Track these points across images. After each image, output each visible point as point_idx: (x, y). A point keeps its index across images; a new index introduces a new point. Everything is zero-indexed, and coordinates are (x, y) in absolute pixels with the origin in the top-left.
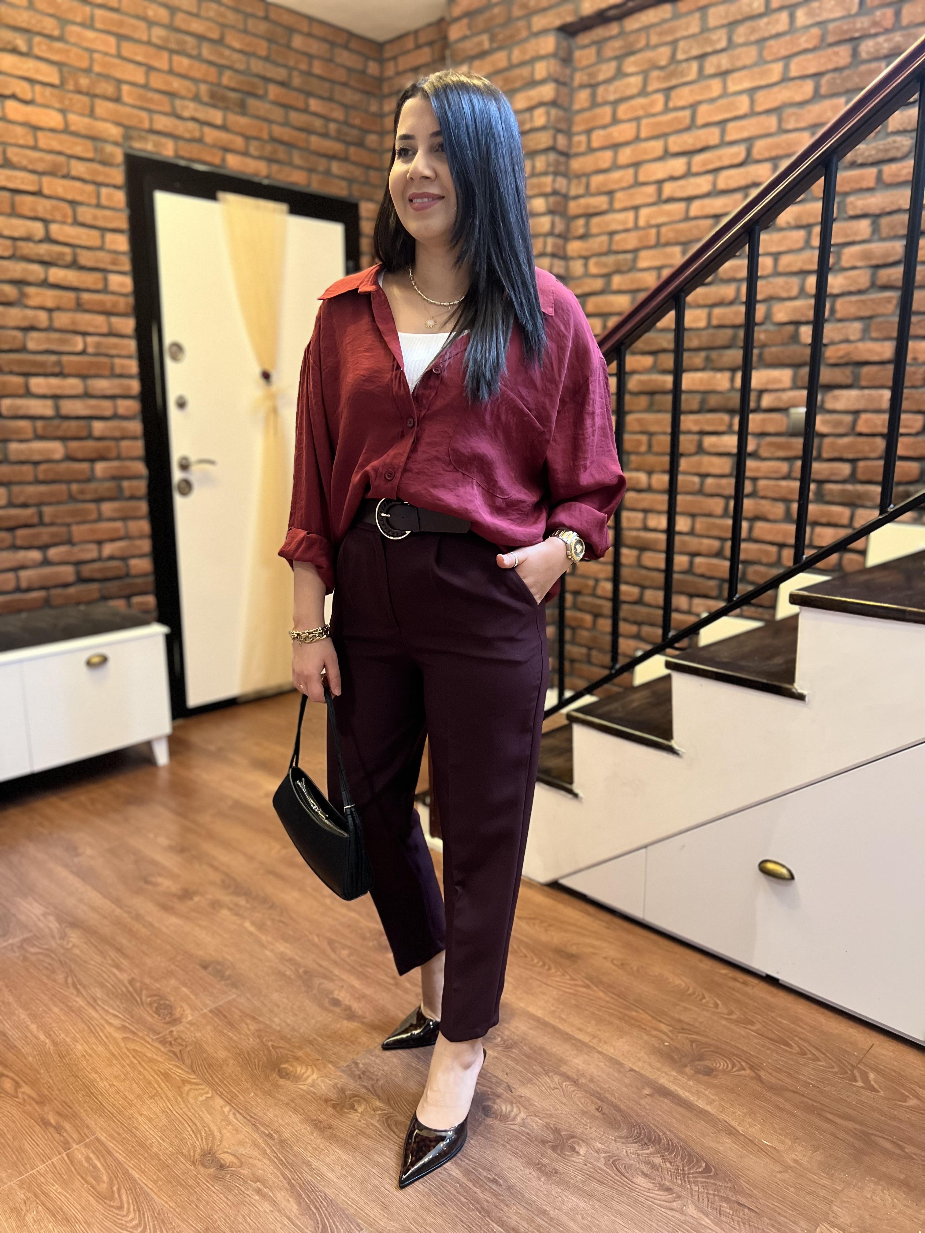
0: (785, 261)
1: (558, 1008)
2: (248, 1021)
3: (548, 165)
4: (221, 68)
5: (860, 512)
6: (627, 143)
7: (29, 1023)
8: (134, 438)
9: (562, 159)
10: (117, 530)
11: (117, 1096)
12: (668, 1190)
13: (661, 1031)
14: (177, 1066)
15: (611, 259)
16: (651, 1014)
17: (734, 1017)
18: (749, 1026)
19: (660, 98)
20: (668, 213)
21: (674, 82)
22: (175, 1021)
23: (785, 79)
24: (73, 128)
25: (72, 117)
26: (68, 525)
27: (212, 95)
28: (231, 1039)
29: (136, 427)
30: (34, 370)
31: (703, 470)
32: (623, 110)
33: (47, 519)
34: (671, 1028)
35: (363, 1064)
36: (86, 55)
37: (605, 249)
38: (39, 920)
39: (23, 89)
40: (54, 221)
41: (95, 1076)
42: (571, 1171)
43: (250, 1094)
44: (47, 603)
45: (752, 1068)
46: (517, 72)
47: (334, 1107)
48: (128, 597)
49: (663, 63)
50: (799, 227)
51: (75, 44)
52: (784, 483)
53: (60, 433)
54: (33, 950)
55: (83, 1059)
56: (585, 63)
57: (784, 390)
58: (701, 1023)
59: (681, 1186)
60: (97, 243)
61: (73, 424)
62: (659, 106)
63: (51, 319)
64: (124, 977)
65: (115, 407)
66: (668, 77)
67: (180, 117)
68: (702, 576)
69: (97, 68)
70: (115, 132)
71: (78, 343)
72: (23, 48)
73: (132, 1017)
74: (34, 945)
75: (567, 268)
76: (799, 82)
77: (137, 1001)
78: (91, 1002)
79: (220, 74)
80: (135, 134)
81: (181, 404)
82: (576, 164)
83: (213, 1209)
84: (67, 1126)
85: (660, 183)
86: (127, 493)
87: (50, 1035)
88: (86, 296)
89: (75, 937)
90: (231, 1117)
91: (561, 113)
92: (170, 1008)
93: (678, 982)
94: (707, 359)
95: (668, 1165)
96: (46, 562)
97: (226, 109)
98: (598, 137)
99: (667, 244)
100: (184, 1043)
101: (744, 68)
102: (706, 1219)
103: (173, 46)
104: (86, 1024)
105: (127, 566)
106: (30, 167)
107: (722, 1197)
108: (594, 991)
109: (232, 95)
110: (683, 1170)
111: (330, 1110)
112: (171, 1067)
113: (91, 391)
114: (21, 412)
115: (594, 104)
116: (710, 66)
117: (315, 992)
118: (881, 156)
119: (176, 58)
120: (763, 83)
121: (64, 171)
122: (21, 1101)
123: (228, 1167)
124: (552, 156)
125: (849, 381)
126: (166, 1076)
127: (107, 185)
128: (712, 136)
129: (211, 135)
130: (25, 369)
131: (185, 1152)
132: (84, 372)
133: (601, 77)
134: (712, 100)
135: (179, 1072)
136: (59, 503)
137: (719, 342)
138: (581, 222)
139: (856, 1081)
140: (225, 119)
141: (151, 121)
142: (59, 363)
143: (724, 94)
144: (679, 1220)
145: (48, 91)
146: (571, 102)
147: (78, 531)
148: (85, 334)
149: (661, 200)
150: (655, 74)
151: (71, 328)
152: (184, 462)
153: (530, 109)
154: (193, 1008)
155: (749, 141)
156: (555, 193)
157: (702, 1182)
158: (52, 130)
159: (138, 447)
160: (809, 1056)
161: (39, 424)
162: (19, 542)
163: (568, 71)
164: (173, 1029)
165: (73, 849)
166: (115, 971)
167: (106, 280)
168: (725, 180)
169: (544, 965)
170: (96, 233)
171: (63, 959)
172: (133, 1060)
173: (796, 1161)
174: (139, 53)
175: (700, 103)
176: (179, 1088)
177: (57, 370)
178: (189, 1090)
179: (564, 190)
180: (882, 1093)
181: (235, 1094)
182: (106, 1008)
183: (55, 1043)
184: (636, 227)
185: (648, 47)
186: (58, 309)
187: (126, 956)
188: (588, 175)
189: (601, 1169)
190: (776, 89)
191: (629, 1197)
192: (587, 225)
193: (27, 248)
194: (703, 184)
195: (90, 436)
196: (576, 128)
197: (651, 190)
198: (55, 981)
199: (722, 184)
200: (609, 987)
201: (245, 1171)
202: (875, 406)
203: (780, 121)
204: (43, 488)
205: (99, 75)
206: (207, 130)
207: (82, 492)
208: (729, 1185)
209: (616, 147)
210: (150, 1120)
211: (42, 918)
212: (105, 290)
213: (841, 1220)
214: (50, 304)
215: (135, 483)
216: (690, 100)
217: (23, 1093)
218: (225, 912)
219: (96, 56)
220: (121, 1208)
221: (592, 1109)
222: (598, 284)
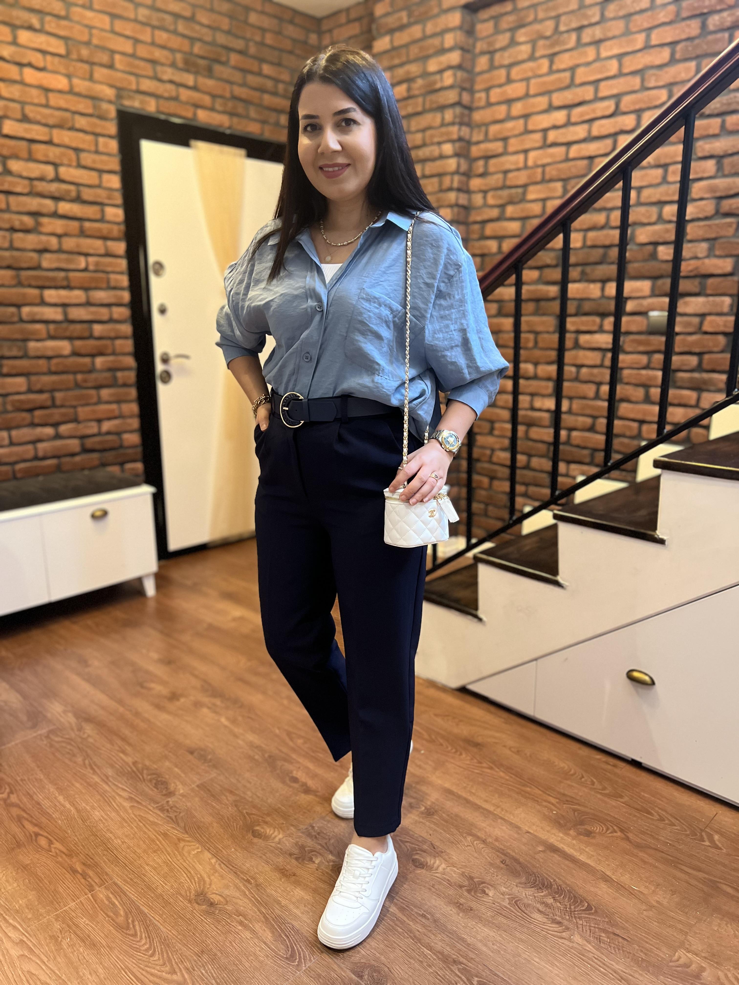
0: (646, 193)
1: (468, 785)
2: (228, 794)
3: (455, 116)
4: (192, 40)
5: (705, 395)
6: (518, 99)
7: (57, 795)
8: (126, 338)
9: (466, 112)
10: (113, 411)
11: (128, 850)
12: (559, 923)
13: (549, 802)
14: (173, 828)
15: (505, 193)
16: (542, 789)
17: (607, 792)
18: (619, 799)
19: (545, 63)
20: (552, 155)
21: (557, 49)
22: (170, 794)
23: (647, 47)
24: (77, 90)
25: (76, 81)
26: (75, 407)
27: (186, 62)
28: (214, 807)
29: (127, 329)
30: (47, 284)
31: (579, 362)
32: (515, 72)
33: (58, 402)
34: (557, 800)
35: (318, 827)
36: (86, 30)
37: (500, 184)
38: (61, 716)
39: (37, 59)
40: (62, 165)
41: (111, 835)
42: (483, 909)
43: (231, 849)
44: (58, 469)
45: (622, 831)
46: (430, 41)
47: (297, 859)
48: (122, 464)
49: (548, 33)
50: (658, 166)
51: (78, 23)
52: (644, 372)
53: (68, 334)
54: (57, 739)
55: (100, 822)
56: (484, 34)
57: (644, 298)
58: (581, 796)
59: (569, 921)
60: (96, 182)
61: (78, 327)
62: (545, 69)
63: (60, 243)
64: (129, 760)
65: (111, 314)
66: (552, 46)
67: (160, 80)
68: (578, 446)
69: (95, 41)
70: (109, 93)
71: (82, 262)
72: (37, 25)
73: (137, 790)
74: (57, 736)
75: (470, 200)
76: (658, 49)
77: (139, 778)
78: (105, 779)
79: (192, 45)
80: (125, 93)
81: (163, 311)
82: (477, 116)
83: (206, 936)
84: (91, 873)
85: (545, 131)
86: (120, 381)
87: (74, 804)
88: (87, 225)
89: (89, 729)
90: (217, 866)
91: (465, 75)
92: (165, 784)
93: (562, 765)
94: (583, 273)
95: (558, 904)
96: (58, 436)
97: (196, 73)
98: (495, 95)
99: (551, 180)
100: (178, 810)
101: (614, 38)
102: (589, 946)
103: (155, 23)
104: (101, 796)
105: (121, 439)
106: (43, 121)
107: (600, 928)
108: (497, 772)
109: (202, 62)
110: (570, 908)
111: (293, 861)
112: (169, 828)
113: (92, 301)
114: (38, 317)
115: (492, 67)
116: (587, 36)
117: (278, 771)
118: (725, 108)
119: (157, 33)
120: (629, 49)
121: (70, 125)
122: (54, 854)
123: (217, 905)
124: (458, 110)
125: (697, 290)
126: (165, 835)
127: (103, 135)
128: (588, 93)
129: (185, 94)
130: (40, 283)
131: (183, 893)
132: (86, 285)
133: (498, 46)
134: (588, 64)
135: (175, 833)
136: (68, 389)
137: (592, 259)
138: (481, 163)
139: (704, 841)
140: (196, 81)
141: (138, 83)
142: (67, 278)
143: (598, 59)
144: (568, 946)
145: (57, 59)
146: (473, 65)
147: (83, 412)
148: (86, 255)
149: (545, 145)
150: (541, 43)
151: (76, 250)
152: (165, 357)
153: (441, 72)
154: (184, 784)
155: (618, 97)
156: (460, 139)
157: (585, 918)
158: (60, 92)
159: (128, 345)
160: (667, 822)
161: (52, 327)
162: (36, 421)
163: (471, 41)
164: (169, 799)
165: (84, 662)
166: (122, 755)
167: (103, 212)
168: (598, 128)
169: (456, 751)
170: (94, 174)
171: (81, 746)
172: (139, 823)
173: (658, 902)
174: (128, 29)
175: (578, 66)
176: (176, 844)
177: (65, 283)
178: (184, 846)
179: (467, 137)
180: (724, 851)
181: (220, 850)
182: (116, 783)
183: (78, 811)
184: (526, 167)
185: (536, 21)
186: (66, 235)
187: (130, 744)
188: (487, 125)
189: (506, 907)
190: (639, 55)
191: (528, 928)
192: (486, 165)
193: (41, 186)
194: (580, 132)
195: (91, 337)
196: (477, 87)
197: (538, 136)
198: (75, 762)
199: (595, 132)
200: (508, 769)
201: (229, 908)
202: (719, 310)
203: (643, 81)
204: (54, 378)
205: (97, 46)
206: (182, 90)
207: (85, 381)
208: (607, 920)
209: (509, 102)
210: (155, 869)
211: (62, 715)
212: (102, 220)
213: (694, 947)
214: (59, 231)
215: (126, 373)
216: (570, 64)
217: (55, 848)
218: (205, 710)
219: (94, 31)
220: (135, 935)
221: (498, 861)
222: (495, 213)
